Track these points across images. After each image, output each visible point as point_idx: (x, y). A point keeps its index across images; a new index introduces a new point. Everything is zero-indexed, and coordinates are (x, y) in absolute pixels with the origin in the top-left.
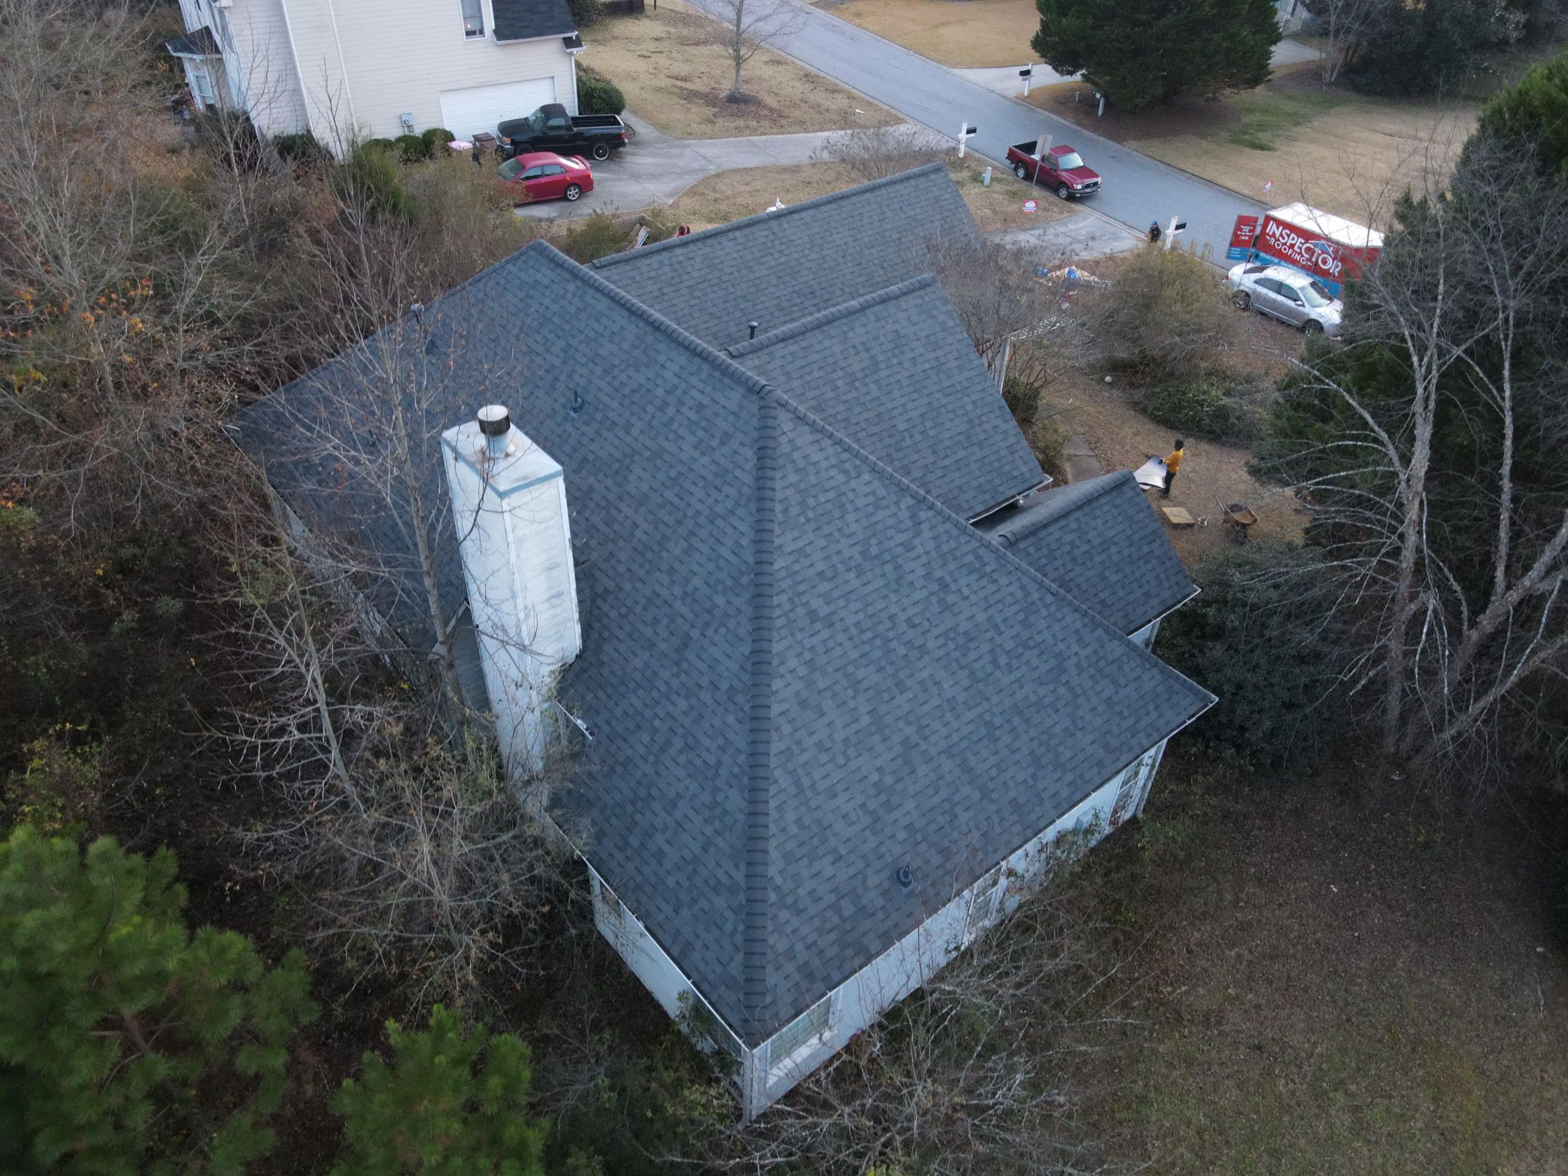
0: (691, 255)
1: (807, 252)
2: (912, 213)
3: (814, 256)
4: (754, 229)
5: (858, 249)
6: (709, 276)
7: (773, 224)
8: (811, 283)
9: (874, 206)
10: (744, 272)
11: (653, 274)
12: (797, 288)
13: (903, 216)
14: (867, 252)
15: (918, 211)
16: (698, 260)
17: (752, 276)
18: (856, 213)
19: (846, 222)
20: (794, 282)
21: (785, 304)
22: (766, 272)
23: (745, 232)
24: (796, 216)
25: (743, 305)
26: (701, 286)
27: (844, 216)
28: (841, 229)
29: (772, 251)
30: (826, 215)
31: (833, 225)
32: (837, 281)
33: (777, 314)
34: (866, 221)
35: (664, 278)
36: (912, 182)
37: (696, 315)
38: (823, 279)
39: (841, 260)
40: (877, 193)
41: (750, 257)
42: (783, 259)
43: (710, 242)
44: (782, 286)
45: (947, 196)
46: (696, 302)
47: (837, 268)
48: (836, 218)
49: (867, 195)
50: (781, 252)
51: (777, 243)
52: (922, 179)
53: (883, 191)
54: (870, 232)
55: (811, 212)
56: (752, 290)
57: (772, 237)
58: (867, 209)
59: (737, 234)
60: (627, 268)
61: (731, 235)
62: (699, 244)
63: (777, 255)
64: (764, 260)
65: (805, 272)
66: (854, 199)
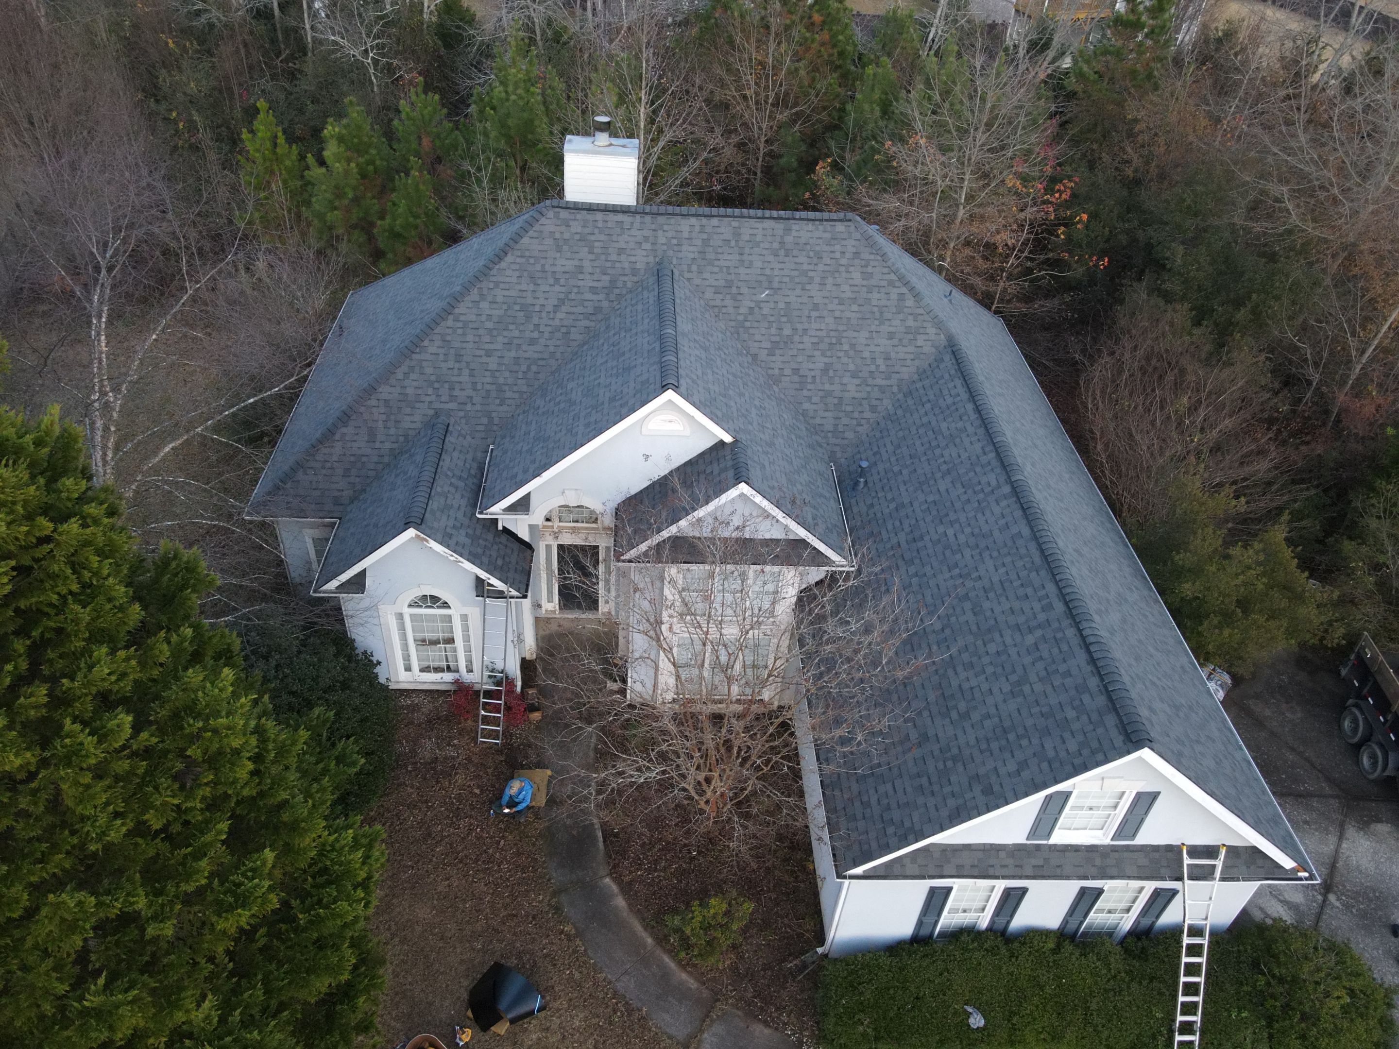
0: (965, 418)
1: (968, 530)
2: (1033, 678)
3: (962, 539)
4: (998, 470)
5: (972, 594)
6: (940, 438)
7: (1007, 489)
8: (927, 538)
9: (1042, 617)
10: (944, 467)
11: (945, 392)
12: (921, 523)
13: (1028, 660)
14: (968, 605)
15: (1038, 687)
16: (960, 425)
17: (938, 475)
18: (1029, 591)
19: (1013, 576)
20: (929, 519)
21: (903, 513)
22: (942, 489)
23: (995, 463)
24: (1018, 513)
25: (905, 472)
26: (930, 433)
27: (1023, 574)
28: (1002, 570)
29: (970, 492)
30: (1023, 551)
31: (1008, 560)
32: (928, 569)
33: (893, 506)
34: (1017, 605)
35: (941, 401)
36: (1093, 682)
37: (901, 434)
38: (931, 551)
39: (956, 571)
40: (1066, 622)
41: (962, 471)
42: (958, 505)
43: (981, 431)
44: (924, 507)
45: (1072, 746)
46: (914, 431)
47: (945, 568)
48: (1019, 564)
49: (1059, 607)
50: (969, 501)
51: (981, 496)
52: (1101, 700)
53: (1071, 632)
54: (998, 610)
55: (1026, 531)
56: (922, 479)
57: (987, 490)
58: (1037, 606)
59: (992, 455)
60: (953, 372)
61: (990, 448)
62: (979, 422)
63: (964, 498)
64: (959, 485)
65: (941, 529)
66: (1051, 588)
